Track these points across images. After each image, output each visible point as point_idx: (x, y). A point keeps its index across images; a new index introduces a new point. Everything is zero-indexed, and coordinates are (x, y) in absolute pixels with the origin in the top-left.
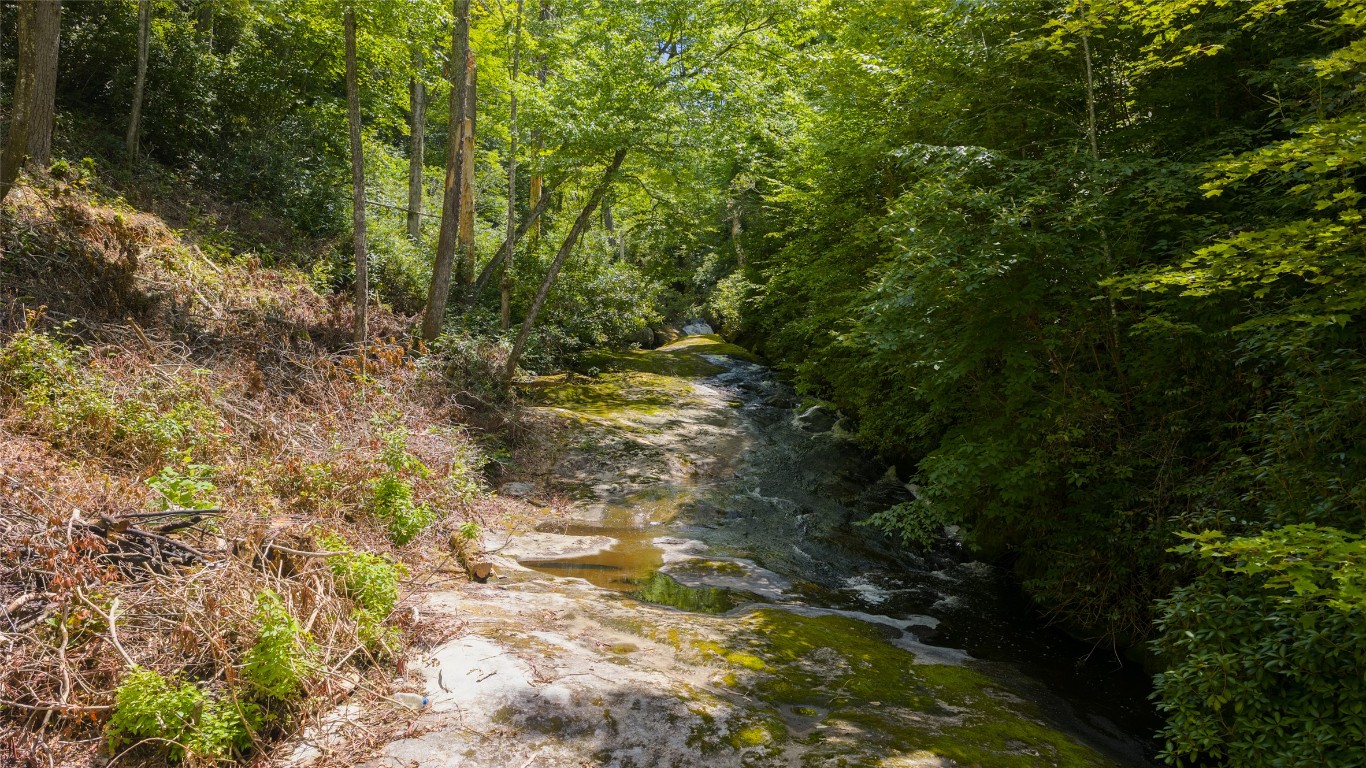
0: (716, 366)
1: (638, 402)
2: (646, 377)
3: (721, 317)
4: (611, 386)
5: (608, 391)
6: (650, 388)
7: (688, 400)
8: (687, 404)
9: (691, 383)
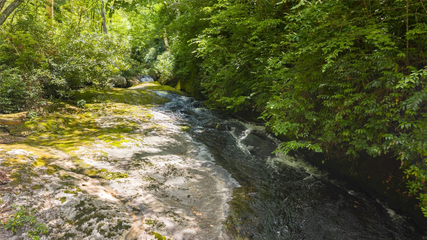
0: (163, 97)
1: (109, 130)
2: (119, 106)
3: (159, 73)
4: (90, 114)
5: (87, 120)
6: (121, 116)
7: (150, 126)
8: (150, 130)
9: (150, 111)
